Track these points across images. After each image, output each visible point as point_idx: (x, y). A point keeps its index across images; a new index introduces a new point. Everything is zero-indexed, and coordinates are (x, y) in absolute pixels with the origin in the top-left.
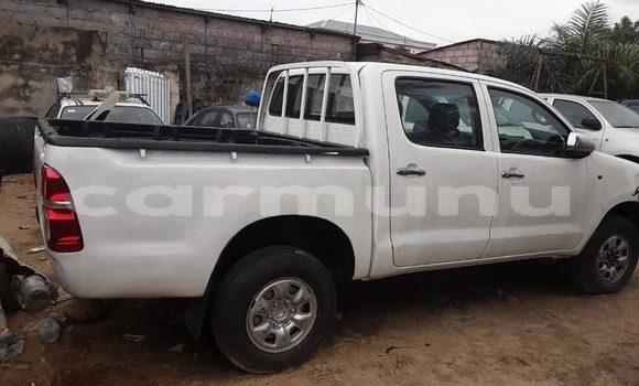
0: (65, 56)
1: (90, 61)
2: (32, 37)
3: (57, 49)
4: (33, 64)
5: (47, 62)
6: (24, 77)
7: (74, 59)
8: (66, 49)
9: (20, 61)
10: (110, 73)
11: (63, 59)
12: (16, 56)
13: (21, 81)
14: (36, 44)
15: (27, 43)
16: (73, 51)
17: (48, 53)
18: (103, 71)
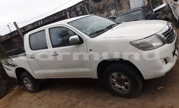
0: (115, 3)
1: (121, 2)
2: (107, 2)
3: (113, 3)
4: (109, 8)
5: (112, 7)
6: (108, 12)
7: (117, 3)
8: (115, 2)
9: (107, 8)
10: (126, 3)
11: (115, 4)
12: (106, 8)
13: (108, 13)
14: (109, 3)
15: (107, 4)
16: (117, 1)
17: (111, 4)
18: (124, 3)
